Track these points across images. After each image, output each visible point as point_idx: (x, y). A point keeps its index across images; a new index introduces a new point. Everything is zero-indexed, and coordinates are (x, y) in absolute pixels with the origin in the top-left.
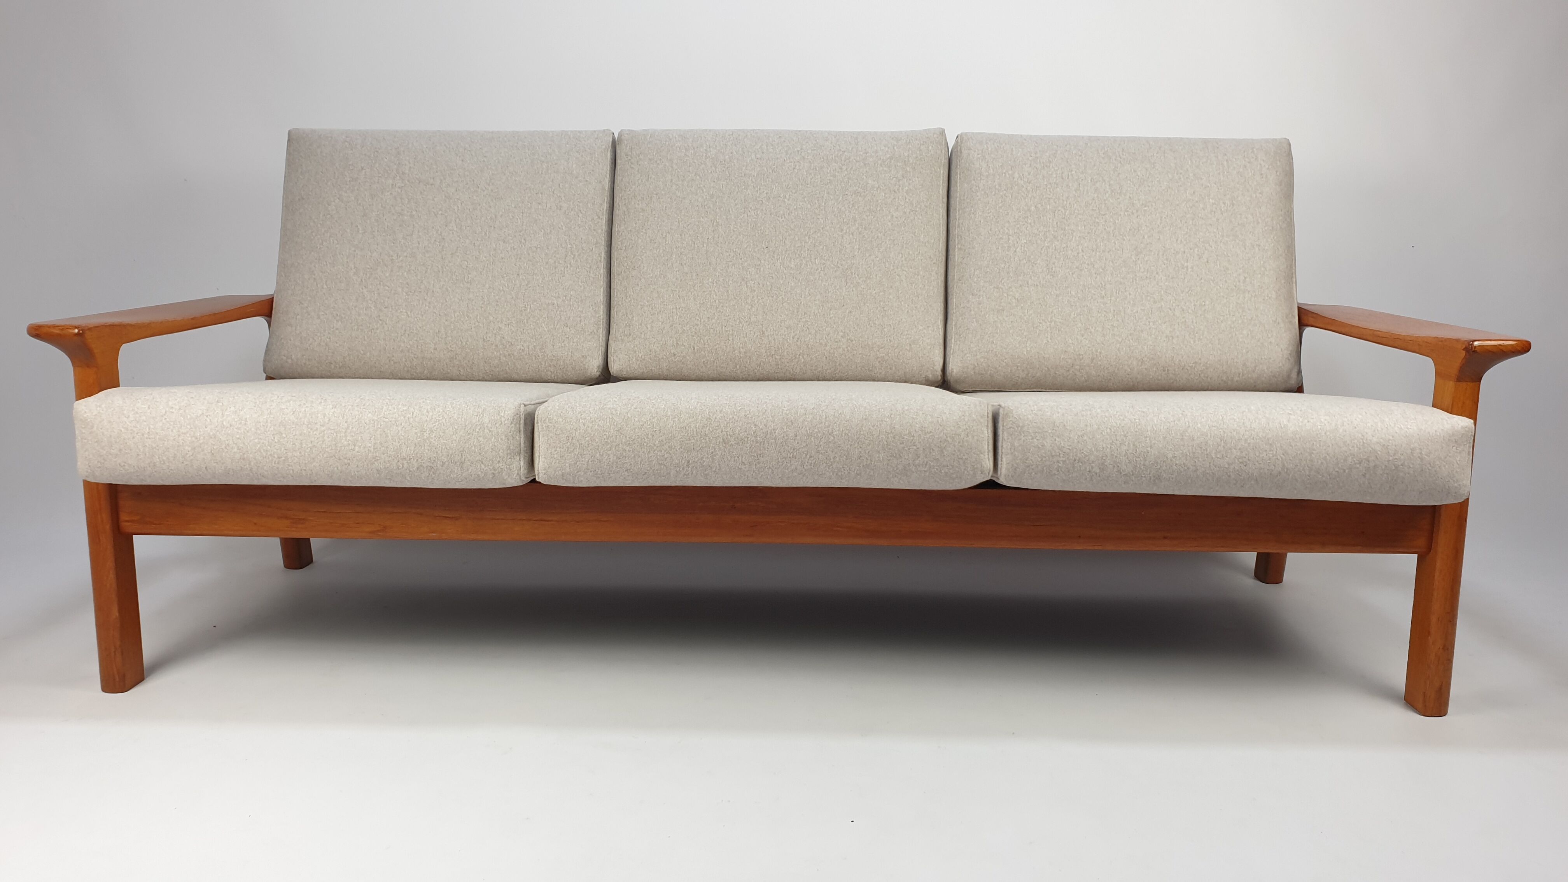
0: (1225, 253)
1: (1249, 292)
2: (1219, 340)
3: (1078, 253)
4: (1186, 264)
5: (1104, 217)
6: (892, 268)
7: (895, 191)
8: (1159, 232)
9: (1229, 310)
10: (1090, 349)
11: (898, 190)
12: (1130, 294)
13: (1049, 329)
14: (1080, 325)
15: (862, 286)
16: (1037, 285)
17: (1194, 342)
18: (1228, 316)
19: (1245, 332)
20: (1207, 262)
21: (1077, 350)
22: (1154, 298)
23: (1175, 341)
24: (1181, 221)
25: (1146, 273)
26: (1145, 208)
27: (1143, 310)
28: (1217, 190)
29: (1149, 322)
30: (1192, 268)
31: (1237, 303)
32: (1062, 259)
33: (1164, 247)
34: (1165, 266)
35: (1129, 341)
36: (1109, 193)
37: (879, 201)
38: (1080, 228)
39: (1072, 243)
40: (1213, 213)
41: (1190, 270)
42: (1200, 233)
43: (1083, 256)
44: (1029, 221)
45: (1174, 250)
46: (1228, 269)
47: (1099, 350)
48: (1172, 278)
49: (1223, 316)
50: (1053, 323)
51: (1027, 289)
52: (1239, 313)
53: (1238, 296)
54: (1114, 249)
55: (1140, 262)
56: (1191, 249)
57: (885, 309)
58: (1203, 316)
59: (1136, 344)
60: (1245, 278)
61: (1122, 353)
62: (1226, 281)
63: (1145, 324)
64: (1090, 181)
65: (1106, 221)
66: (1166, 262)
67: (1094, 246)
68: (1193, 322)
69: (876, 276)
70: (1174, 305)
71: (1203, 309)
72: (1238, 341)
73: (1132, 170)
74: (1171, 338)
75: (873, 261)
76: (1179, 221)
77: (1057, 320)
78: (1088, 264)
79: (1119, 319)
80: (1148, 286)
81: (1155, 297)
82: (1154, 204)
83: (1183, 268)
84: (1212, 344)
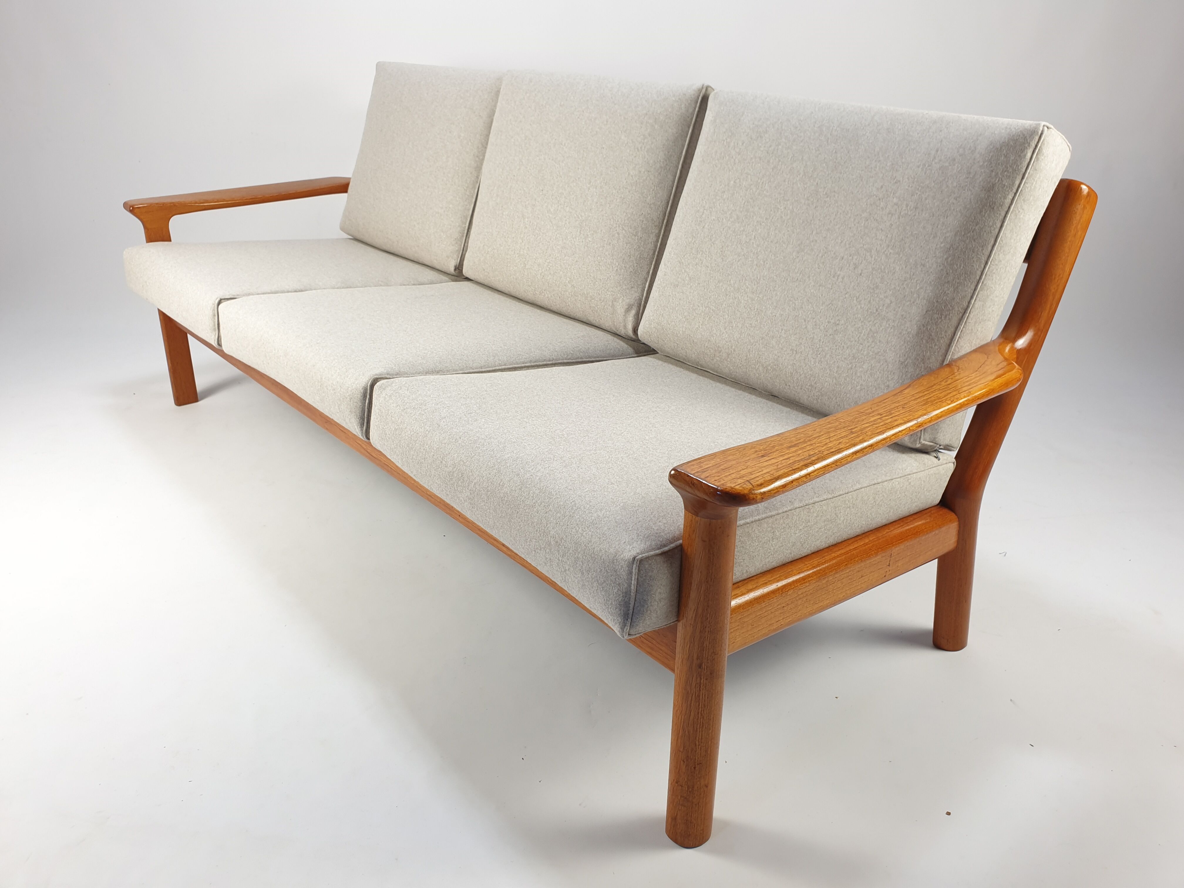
0: (883, 267)
1: (889, 320)
2: (838, 367)
3: (750, 240)
4: (839, 273)
5: (785, 203)
6: (615, 226)
7: (638, 149)
8: (828, 230)
9: (860, 336)
10: (727, 344)
11: (641, 148)
12: (776, 295)
13: (703, 314)
14: (727, 316)
15: (589, 239)
16: (708, 267)
17: (815, 363)
18: (856, 343)
19: (865, 366)
20: (861, 274)
21: (717, 341)
22: (795, 304)
23: (797, 357)
24: (855, 220)
25: (798, 275)
26: (826, 199)
27: (782, 315)
28: (907, 187)
29: (782, 330)
30: (843, 278)
31: (871, 330)
32: (735, 243)
33: (826, 248)
34: (818, 270)
35: (759, 344)
36: (801, 175)
37: (624, 158)
38: (761, 212)
39: (749, 227)
40: (890, 215)
41: (840, 279)
42: (868, 238)
43: (753, 243)
44: (725, 196)
45: (834, 254)
46: (877, 287)
47: (733, 347)
48: (820, 286)
49: (851, 342)
50: (708, 309)
51: (700, 268)
52: (868, 342)
53: (875, 322)
54: (781, 241)
55: (798, 261)
56: (850, 256)
57: (600, 264)
58: (831, 337)
59: (764, 349)
60: (891, 302)
61: (751, 355)
62: (870, 302)
63: (778, 331)
64: (789, 160)
65: (785, 208)
66: (821, 265)
67: (766, 235)
68: (820, 340)
69: (601, 231)
70: (810, 316)
71: (835, 329)
72: (856, 374)
73: (834, 151)
74: (794, 352)
75: (603, 216)
76: (853, 220)
77: (711, 307)
78: (754, 253)
79: (758, 318)
80: (795, 290)
81: (797, 304)
82: (837, 195)
83: (834, 277)
84: (830, 370)
